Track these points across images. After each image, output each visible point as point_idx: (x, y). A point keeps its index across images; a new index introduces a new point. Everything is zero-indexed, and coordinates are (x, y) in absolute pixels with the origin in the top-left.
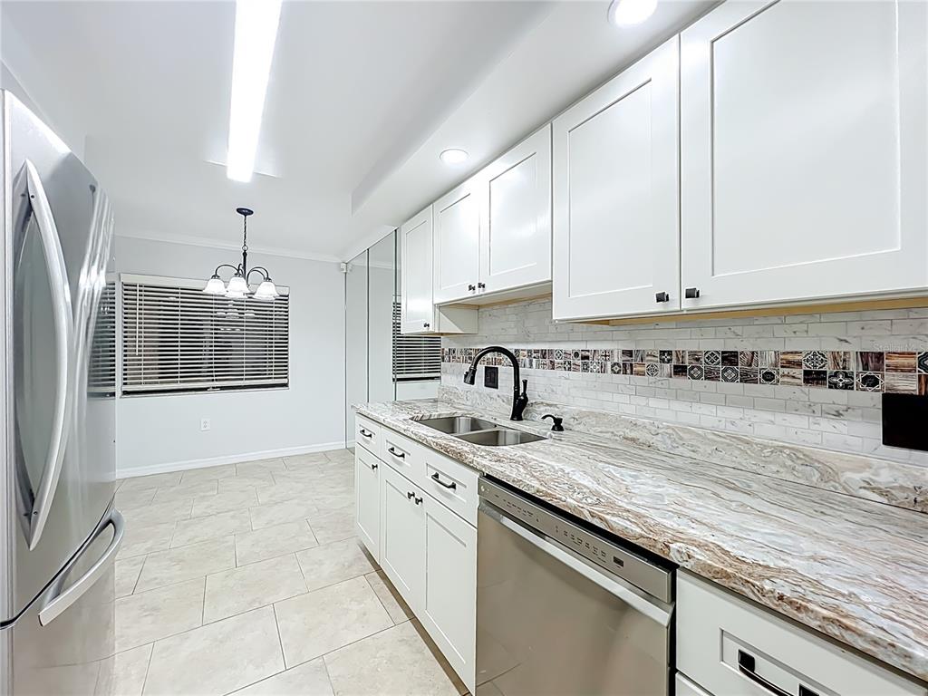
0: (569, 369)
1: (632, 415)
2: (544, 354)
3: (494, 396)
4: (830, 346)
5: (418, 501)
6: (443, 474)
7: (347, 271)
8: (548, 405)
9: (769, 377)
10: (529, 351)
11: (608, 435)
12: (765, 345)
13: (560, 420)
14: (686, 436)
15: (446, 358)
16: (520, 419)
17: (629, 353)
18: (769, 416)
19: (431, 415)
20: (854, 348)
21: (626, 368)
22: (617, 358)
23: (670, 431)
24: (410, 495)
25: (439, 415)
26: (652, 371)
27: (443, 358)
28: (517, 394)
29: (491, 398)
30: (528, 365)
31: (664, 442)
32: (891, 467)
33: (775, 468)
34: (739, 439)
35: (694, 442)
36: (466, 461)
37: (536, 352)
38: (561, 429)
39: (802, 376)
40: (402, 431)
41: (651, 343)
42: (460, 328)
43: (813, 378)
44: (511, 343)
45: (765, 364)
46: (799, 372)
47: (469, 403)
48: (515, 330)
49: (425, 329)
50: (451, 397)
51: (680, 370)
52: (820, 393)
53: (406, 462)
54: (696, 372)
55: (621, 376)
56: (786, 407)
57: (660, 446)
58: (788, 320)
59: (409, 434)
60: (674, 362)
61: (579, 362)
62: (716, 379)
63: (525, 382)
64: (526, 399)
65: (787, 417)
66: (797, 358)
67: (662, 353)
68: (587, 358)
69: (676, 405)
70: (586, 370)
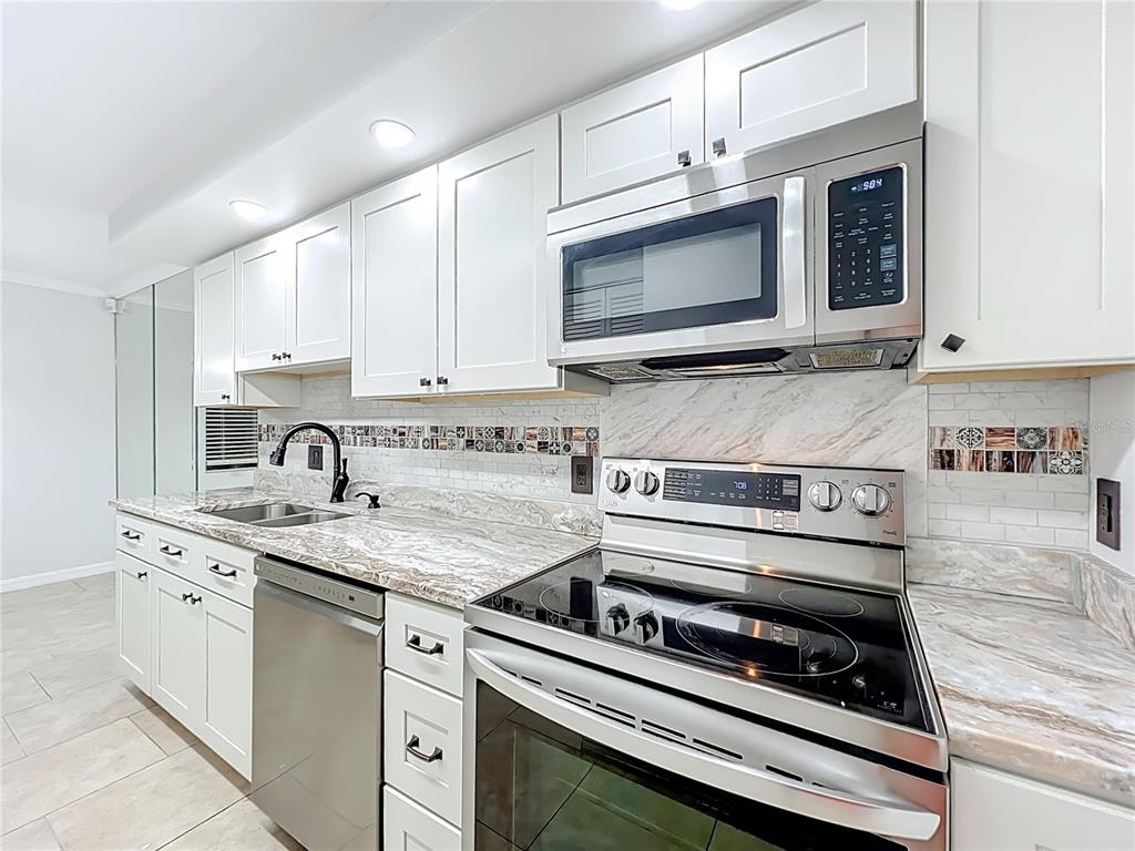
0: (389, 446)
1: (437, 487)
2: (367, 430)
3: (318, 478)
4: (550, 424)
5: (194, 601)
6: (223, 563)
7: (119, 310)
8: (370, 483)
9: (520, 447)
10: (353, 428)
11: (418, 507)
12: (519, 422)
13: (377, 498)
14: (471, 500)
15: (264, 437)
16: (340, 499)
17: (434, 429)
18: (520, 479)
19: (229, 505)
20: (560, 425)
21: (433, 444)
22: (427, 434)
23: (461, 498)
24: (186, 597)
25: (243, 504)
26: (452, 445)
27: (260, 436)
28: (337, 473)
29: (315, 481)
30: (352, 443)
31: (457, 508)
32: (574, 508)
33: (521, 518)
34: (503, 499)
35: (476, 506)
36: (244, 543)
37: (360, 428)
38: (377, 506)
39: (536, 446)
40: (177, 524)
41: (450, 421)
42: (274, 400)
43: (543, 446)
44: (336, 418)
45: (518, 438)
46: (536, 444)
47: (290, 489)
48: (340, 404)
49: (225, 402)
50: (270, 483)
51: (470, 443)
52: (546, 457)
53: (183, 560)
54: (480, 445)
55: (429, 450)
56: (529, 470)
57: (455, 511)
58: (531, 402)
59: (185, 526)
60: (466, 437)
61: (397, 438)
62: (491, 450)
63: (345, 461)
64: (346, 479)
65: (530, 477)
66: (535, 432)
67: (459, 428)
68: (403, 434)
69: (468, 475)
70: (402, 446)
